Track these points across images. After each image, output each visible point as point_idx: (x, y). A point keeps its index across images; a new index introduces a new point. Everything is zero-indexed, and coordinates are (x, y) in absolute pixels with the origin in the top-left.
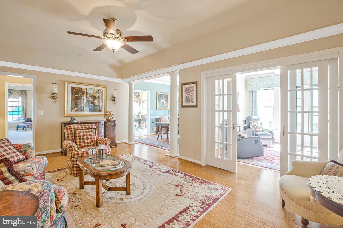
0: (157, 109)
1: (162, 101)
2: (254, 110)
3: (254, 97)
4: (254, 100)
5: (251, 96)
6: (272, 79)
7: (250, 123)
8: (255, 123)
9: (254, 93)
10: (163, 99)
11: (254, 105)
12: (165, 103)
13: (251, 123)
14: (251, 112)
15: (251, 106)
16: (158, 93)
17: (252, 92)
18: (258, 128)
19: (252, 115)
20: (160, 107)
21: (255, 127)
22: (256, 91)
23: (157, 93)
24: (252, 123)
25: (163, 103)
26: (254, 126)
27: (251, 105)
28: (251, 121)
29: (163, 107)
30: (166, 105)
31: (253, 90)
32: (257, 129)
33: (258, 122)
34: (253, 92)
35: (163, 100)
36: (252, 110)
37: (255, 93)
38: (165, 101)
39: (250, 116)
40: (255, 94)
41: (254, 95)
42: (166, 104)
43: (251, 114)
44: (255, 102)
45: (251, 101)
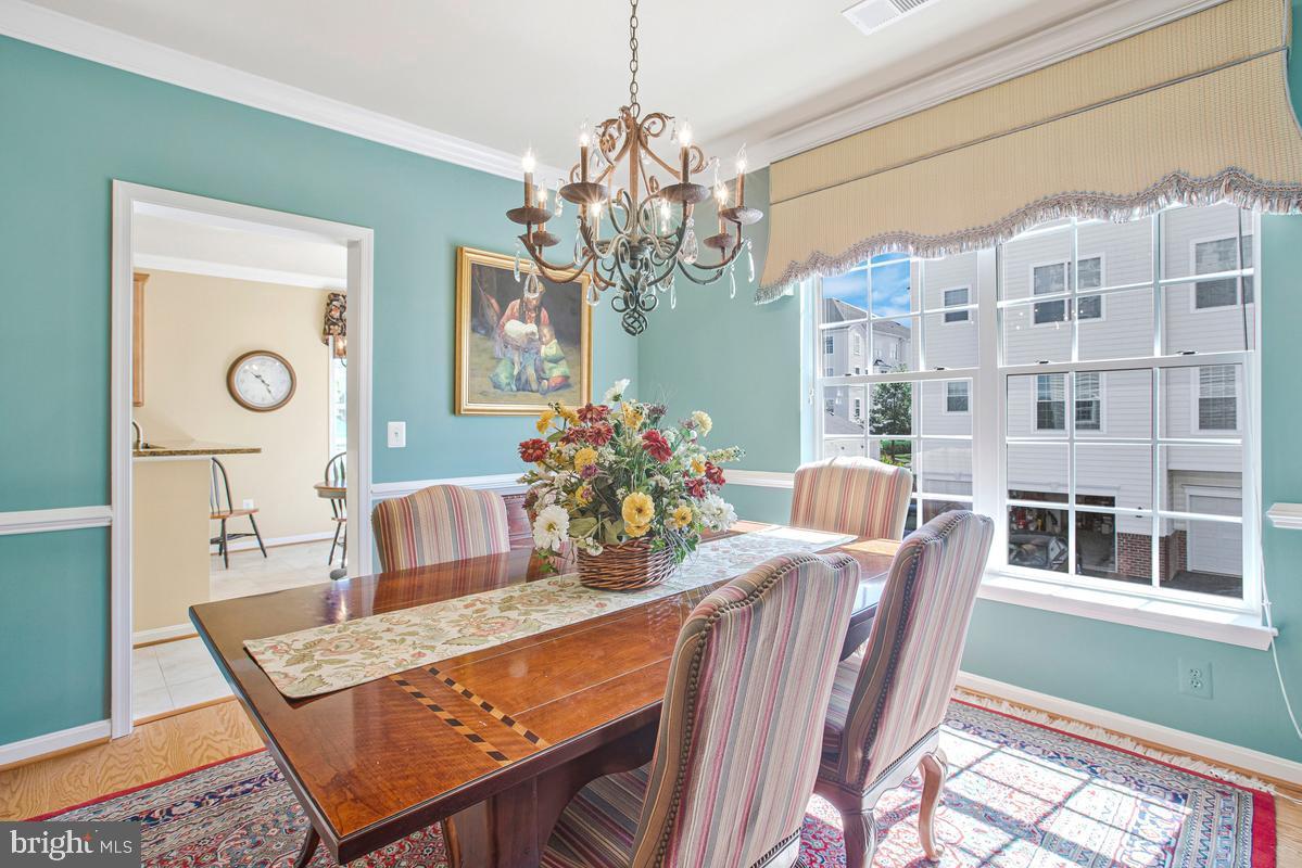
0: (455, 408)
1: (515, 328)
10: (523, 319)
12: (551, 348)
16: (471, 256)
20: (497, 386)
23: (457, 255)
25: (529, 346)
29: (522, 385)
30: (557, 372)
35: (532, 327)
38: (546, 331)
42: (555, 361)
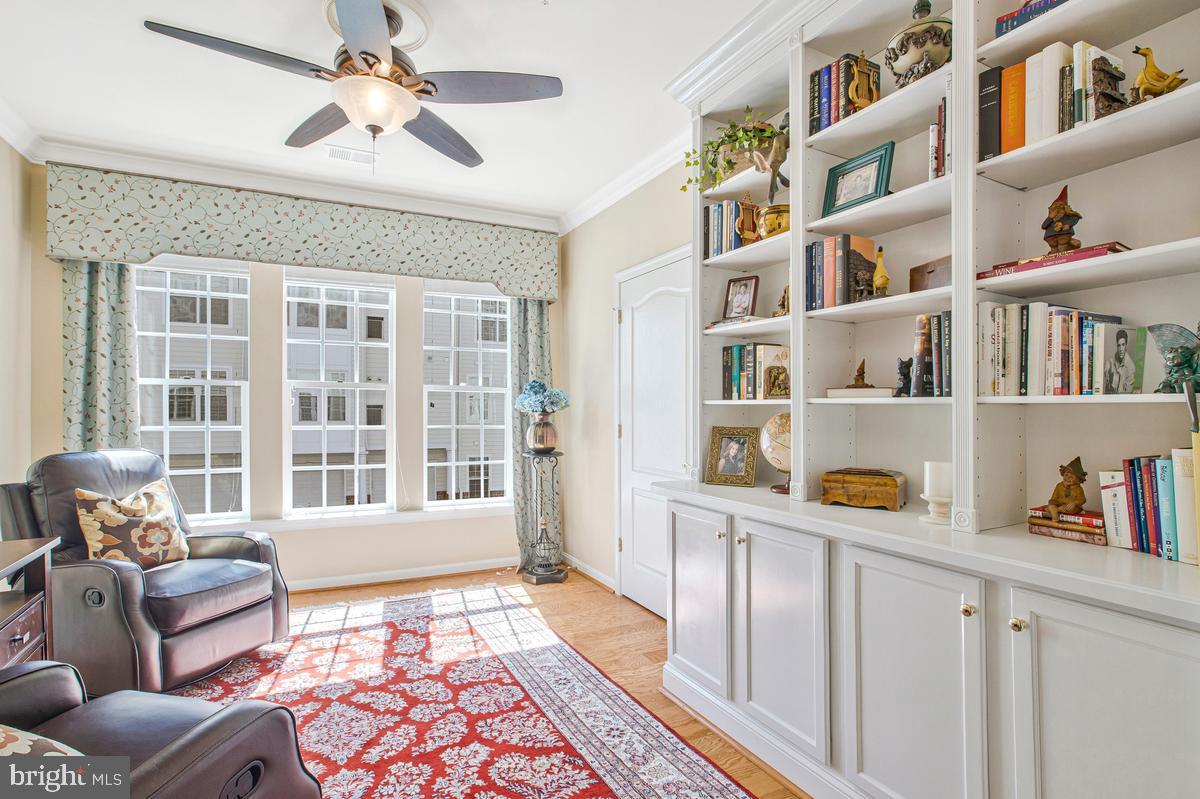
2: (103, 403)
3: (103, 309)
4: (103, 330)
5: (84, 296)
6: (243, 206)
7: (81, 512)
8: (126, 503)
9: (102, 277)
11: (103, 364)
13: (90, 506)
14: (77, 418)
15: (80, 372)
17: (85, 269)
18: (155, 537)
19: (89, 438)
21: (136, 534)
22: (122, 270)
24: (105, 508)
26: (120, 535)
27: (81, 361)
28: (89, 494)
31: (94, 256)
32: (146, 552)
33: (152, 487)
34: (94, 268)
36: (89, 403)
37: (114, 277)
39: (74, 445)
40: (113, 286)
41: (102, 291)
43: (76, 430)
44: (114, 348)
45: (81, 338)
